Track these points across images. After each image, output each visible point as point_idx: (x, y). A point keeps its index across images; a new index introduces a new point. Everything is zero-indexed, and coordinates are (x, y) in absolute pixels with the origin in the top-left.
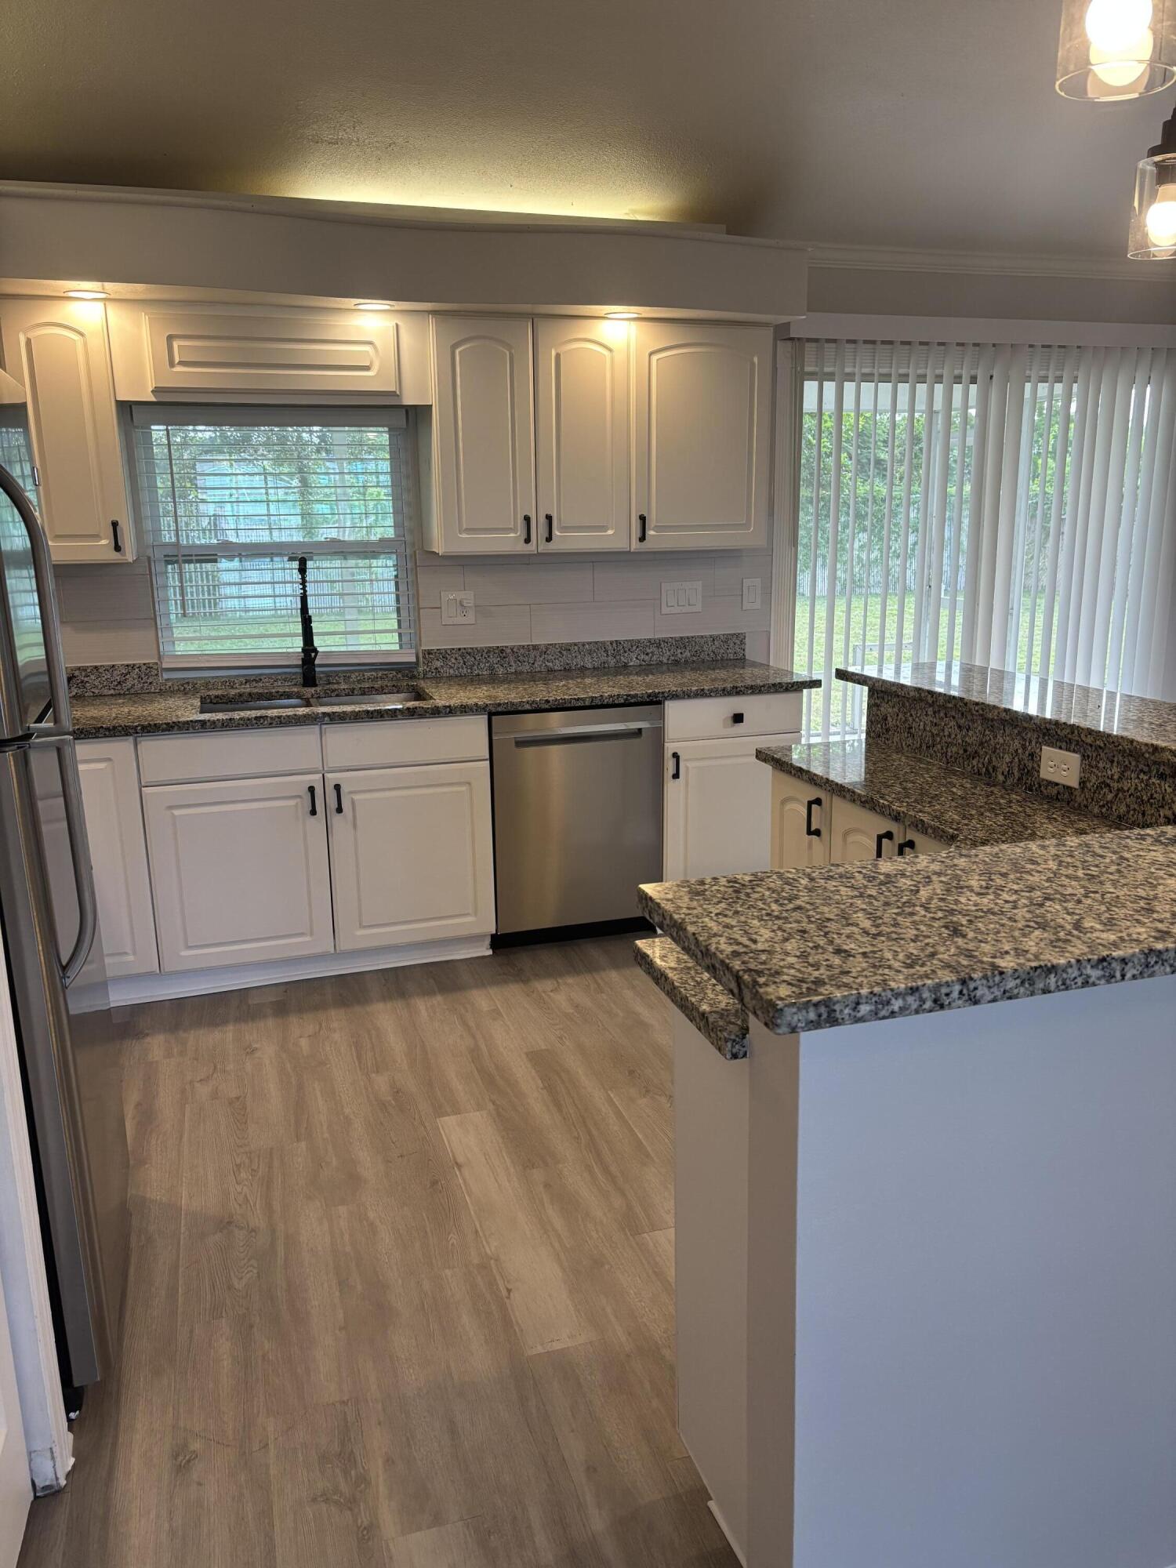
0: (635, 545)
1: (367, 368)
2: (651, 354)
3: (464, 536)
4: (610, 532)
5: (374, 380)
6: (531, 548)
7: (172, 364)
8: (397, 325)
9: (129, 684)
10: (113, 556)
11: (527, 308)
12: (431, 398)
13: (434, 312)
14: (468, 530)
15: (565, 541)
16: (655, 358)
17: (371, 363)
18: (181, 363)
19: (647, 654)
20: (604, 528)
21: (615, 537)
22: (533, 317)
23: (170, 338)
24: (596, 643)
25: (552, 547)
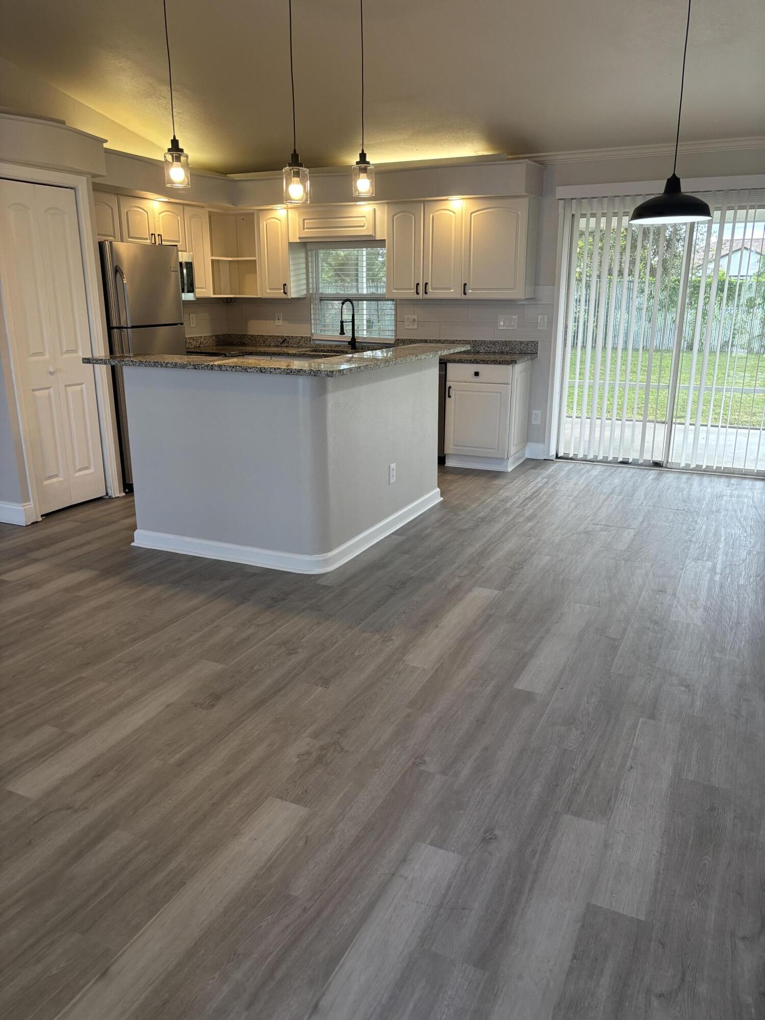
0: (463, 297)
1: (363, 226)
2: (471, 213)
3: (395, 291)
4: (452, 291)
5: (365, 231)
6: (421, 296)
7: (304, 229)
8: (375, 210)
9: (301, 343)
10: (284, 296)
11: (422, 199)
12: (385, 238)
13: (387, 203)
14: (396, 289)
15: (433, 293)
16: (473, 215)
17: (365, 224)
18: (307, 228)
19: (489, 348)
20: (450, 289)
21: (454, 293)
22: (424, 202)
23: (304, 220)
24: (466, 341)
25: (427, 296)
